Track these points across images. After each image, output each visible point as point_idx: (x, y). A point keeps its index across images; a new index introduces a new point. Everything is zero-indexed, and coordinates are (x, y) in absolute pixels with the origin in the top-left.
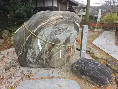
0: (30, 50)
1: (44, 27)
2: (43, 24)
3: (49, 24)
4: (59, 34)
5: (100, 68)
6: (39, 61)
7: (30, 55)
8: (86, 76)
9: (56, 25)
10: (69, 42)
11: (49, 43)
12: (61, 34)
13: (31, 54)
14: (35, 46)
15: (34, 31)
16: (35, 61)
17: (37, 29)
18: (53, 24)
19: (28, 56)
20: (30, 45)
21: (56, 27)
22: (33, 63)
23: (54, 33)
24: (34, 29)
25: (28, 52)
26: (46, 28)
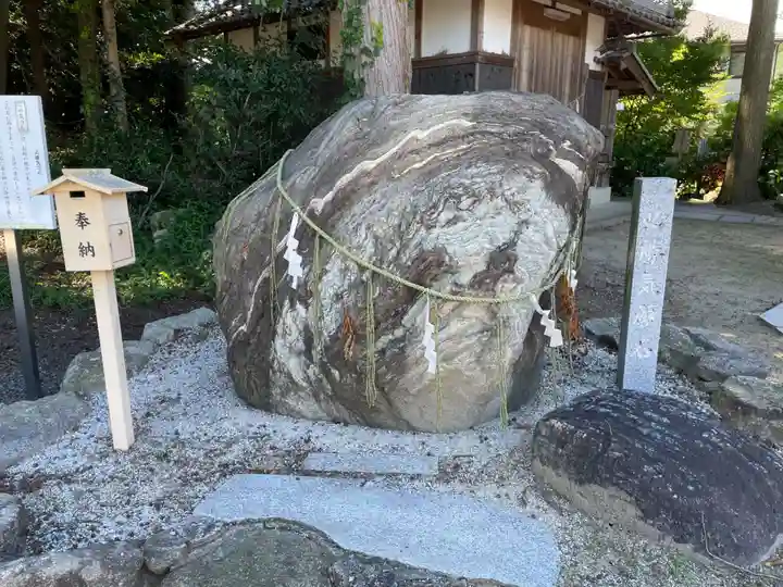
0: (292, 306)
1: (369, 182)
2: (369, 165)
3: (396, 165)
4: (451, 222)
6: (336, 373)
7: (290, 338)
10: (512, 272)
12: (460, 225)
13: (295, 334)
15: (319, 204)
16: (313, 378)
17: (330, 196)
19: (279, 342)
21: (432, 181)
22: (303, 389)
23: (418, 218)
24: (316, 196)
25: (281, 321)
26: (380, 189)
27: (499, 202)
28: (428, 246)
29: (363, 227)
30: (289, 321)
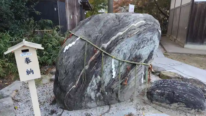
0: (96, 76)
1: (122, 38)
2: (121, 33)
3: (129, 33)
4: (143, 47)
5: (191, 89)
8: (179, 103)
9: (139, 35)
11: (127, 63)
12: (145, 48)
13: (95, 85)
14: (106, 70)
15: (105, 45)
16: (98, 96)
17: (109, 43)
18: (135, 33)
19: (89, 88)
20: (97, 69)
21: (139, 37)
23: (136, 47)
24: (103, 43)
25: (91, 82)
26: (125, 40)
27: (152, 41)
28: (138, 54)
29: (121, 51)
30: (94, 81)
